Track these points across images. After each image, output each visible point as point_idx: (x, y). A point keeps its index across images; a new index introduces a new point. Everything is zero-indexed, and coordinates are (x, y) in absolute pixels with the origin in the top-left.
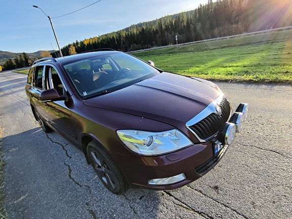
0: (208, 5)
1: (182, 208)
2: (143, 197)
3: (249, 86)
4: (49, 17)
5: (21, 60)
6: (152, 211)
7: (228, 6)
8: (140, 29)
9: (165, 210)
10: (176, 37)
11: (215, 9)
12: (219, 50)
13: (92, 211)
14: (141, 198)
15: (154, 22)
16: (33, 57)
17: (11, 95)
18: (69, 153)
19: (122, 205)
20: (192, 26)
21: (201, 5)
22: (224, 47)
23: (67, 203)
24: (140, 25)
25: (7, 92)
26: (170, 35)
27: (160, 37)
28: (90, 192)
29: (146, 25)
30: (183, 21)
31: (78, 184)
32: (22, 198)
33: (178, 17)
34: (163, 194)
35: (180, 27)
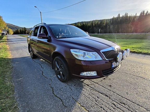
0: (118, 17)
1: (93, 91)
2: (76, 85)
3: (133, 54)
4: (40, 12)
5: (23, 31)
6: (79, 90)
7: (127, 19)
8: (82, 24)
9: (85, 90)
10: (99, 30)
11: (121, 20)
12: (120, 39)
13: (52, 87)
14: (74, 85)
15: (89, 22)
16: (28, 30)
17: (16, 44)
18: (43, 67)
19: (66, 87)
20: (108, 26)
21: (114, 17)
22: (123, 38)
23: (40, 83)
24: (82, 22)
25: (15, 42)
26: (96, 29)
27: (91, 29)
28: (51, 81)
29: (85, 23)
30: (104, 23)
31: (46, 77)
32: (20, 79)
33: (102, 21)
34: (85, 85)
35: (102, 26)
